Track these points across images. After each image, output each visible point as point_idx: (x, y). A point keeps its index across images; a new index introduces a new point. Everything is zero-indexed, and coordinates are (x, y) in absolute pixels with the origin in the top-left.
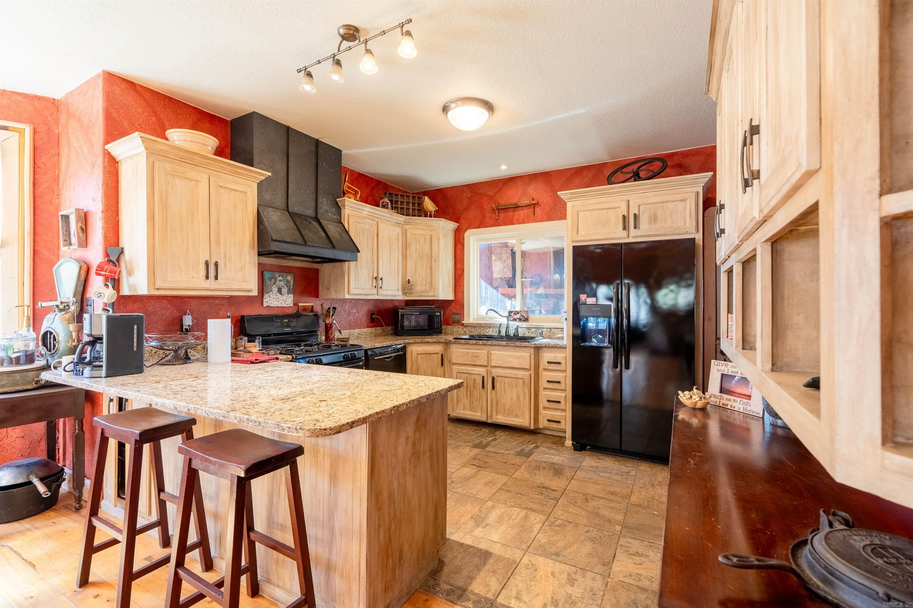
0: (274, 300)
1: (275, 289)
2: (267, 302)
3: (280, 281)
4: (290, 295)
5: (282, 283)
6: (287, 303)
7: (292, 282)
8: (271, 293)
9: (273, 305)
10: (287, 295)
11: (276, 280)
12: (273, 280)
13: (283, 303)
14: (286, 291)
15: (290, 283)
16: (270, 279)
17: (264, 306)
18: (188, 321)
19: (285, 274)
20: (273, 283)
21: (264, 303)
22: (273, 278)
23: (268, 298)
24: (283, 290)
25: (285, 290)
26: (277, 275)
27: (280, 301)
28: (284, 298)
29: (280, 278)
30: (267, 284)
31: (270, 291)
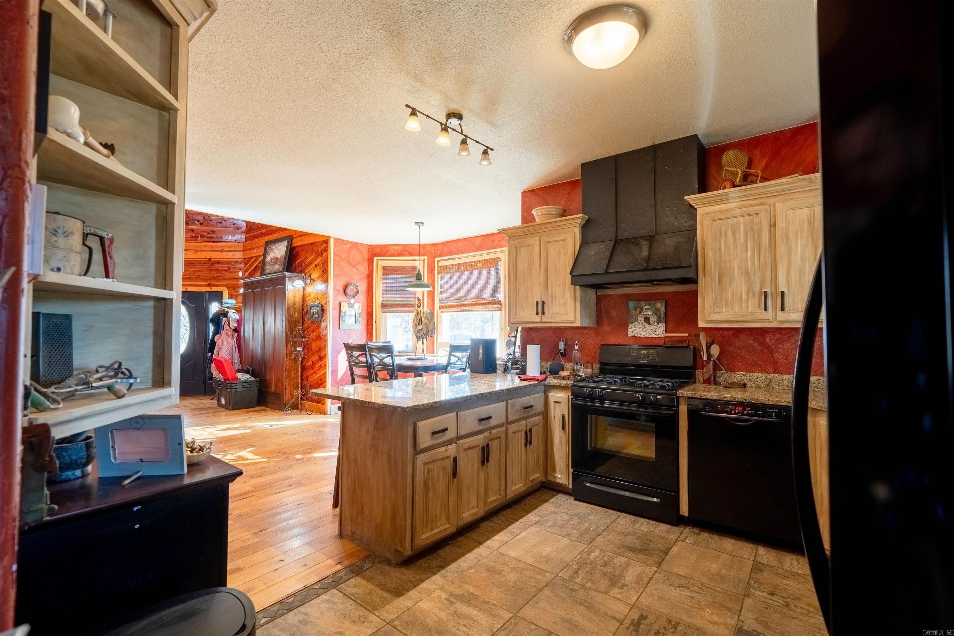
0: (641, 330)
1: (641, 319)
2: (633, 332)
3: (647, 309)
4: (660, 324)
5: (650, 312)
6: (657, 333)
7: (663, 310)
8: (636, 323)
9: (639, 335)
10: (656, 324)
11: (642, 309)
12: (638, 309)
13: (652, 333)
14: (656, 320)
15: (660, 311)
16: (635, 309)
17: (629, 336)
18: (561, 346)
19: (652, 302)
20: (638, 312)
21: (629, 333)
22: (638, 307)
23: (633, 328)
24: (651, 319)
25: (653, 319)
26: (643, 304)
27: (648, 331)
28: (653, 327)
29: (647, 307)
30: (631, 314)
31: (636, 321)
